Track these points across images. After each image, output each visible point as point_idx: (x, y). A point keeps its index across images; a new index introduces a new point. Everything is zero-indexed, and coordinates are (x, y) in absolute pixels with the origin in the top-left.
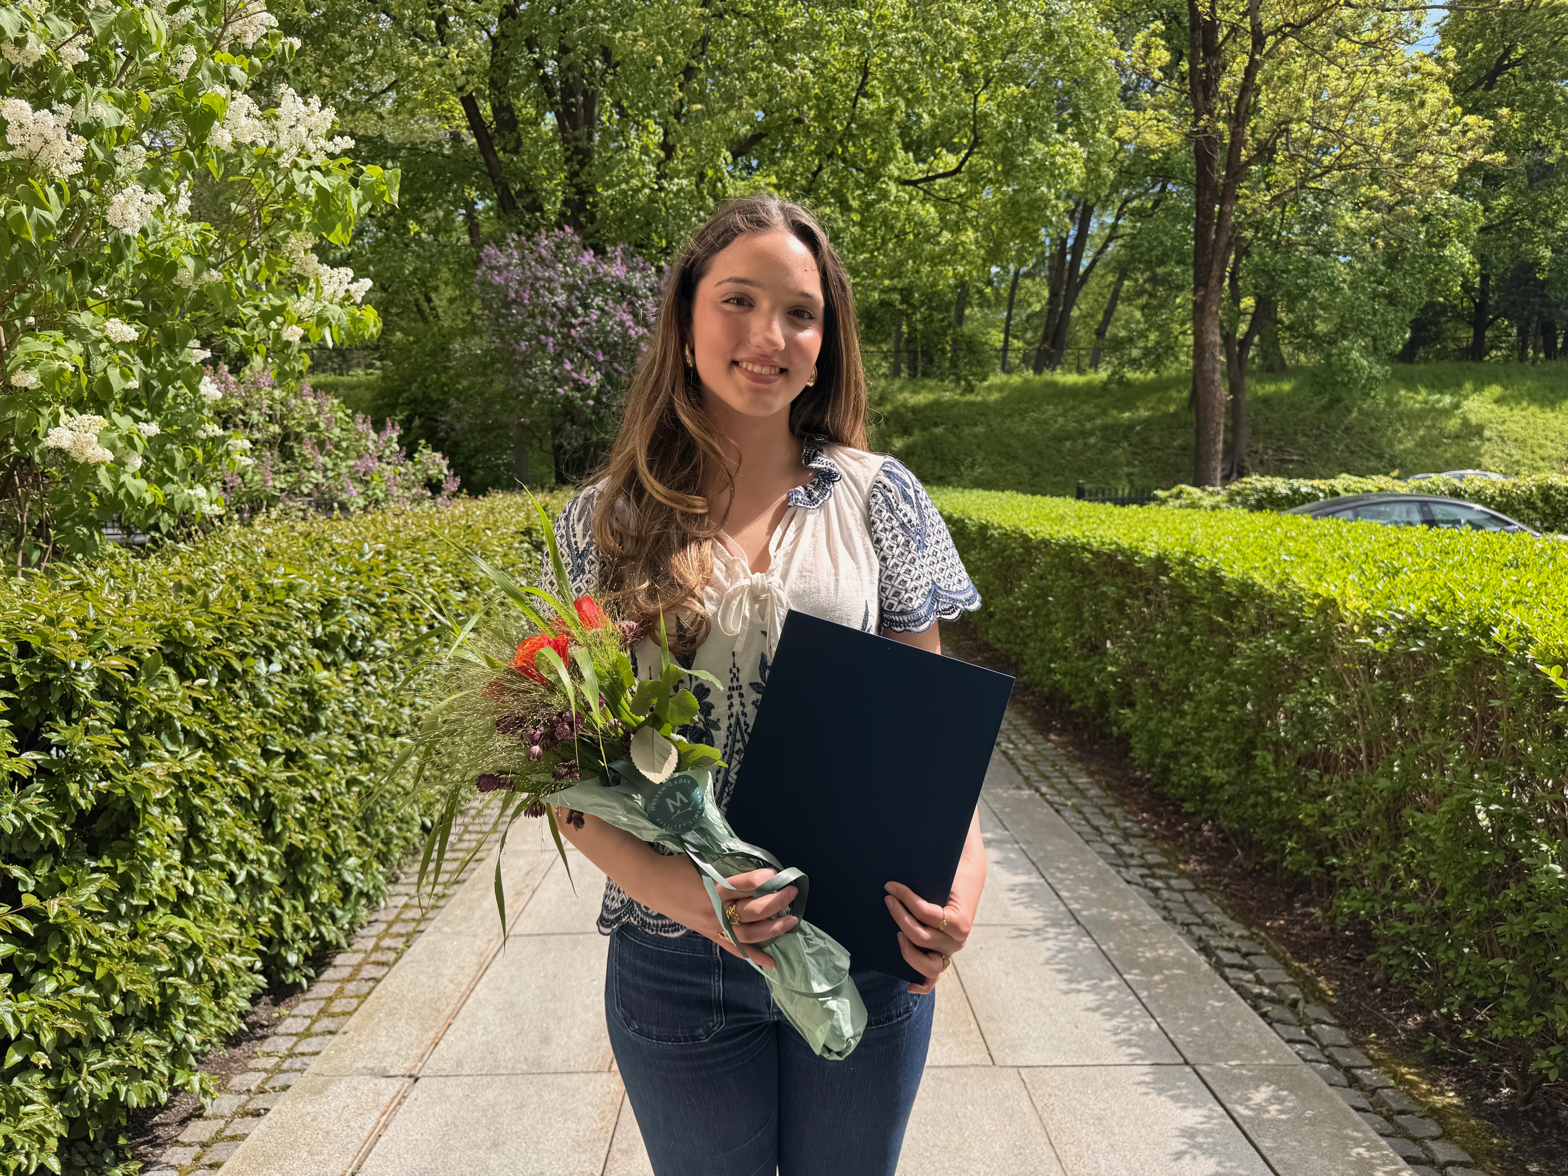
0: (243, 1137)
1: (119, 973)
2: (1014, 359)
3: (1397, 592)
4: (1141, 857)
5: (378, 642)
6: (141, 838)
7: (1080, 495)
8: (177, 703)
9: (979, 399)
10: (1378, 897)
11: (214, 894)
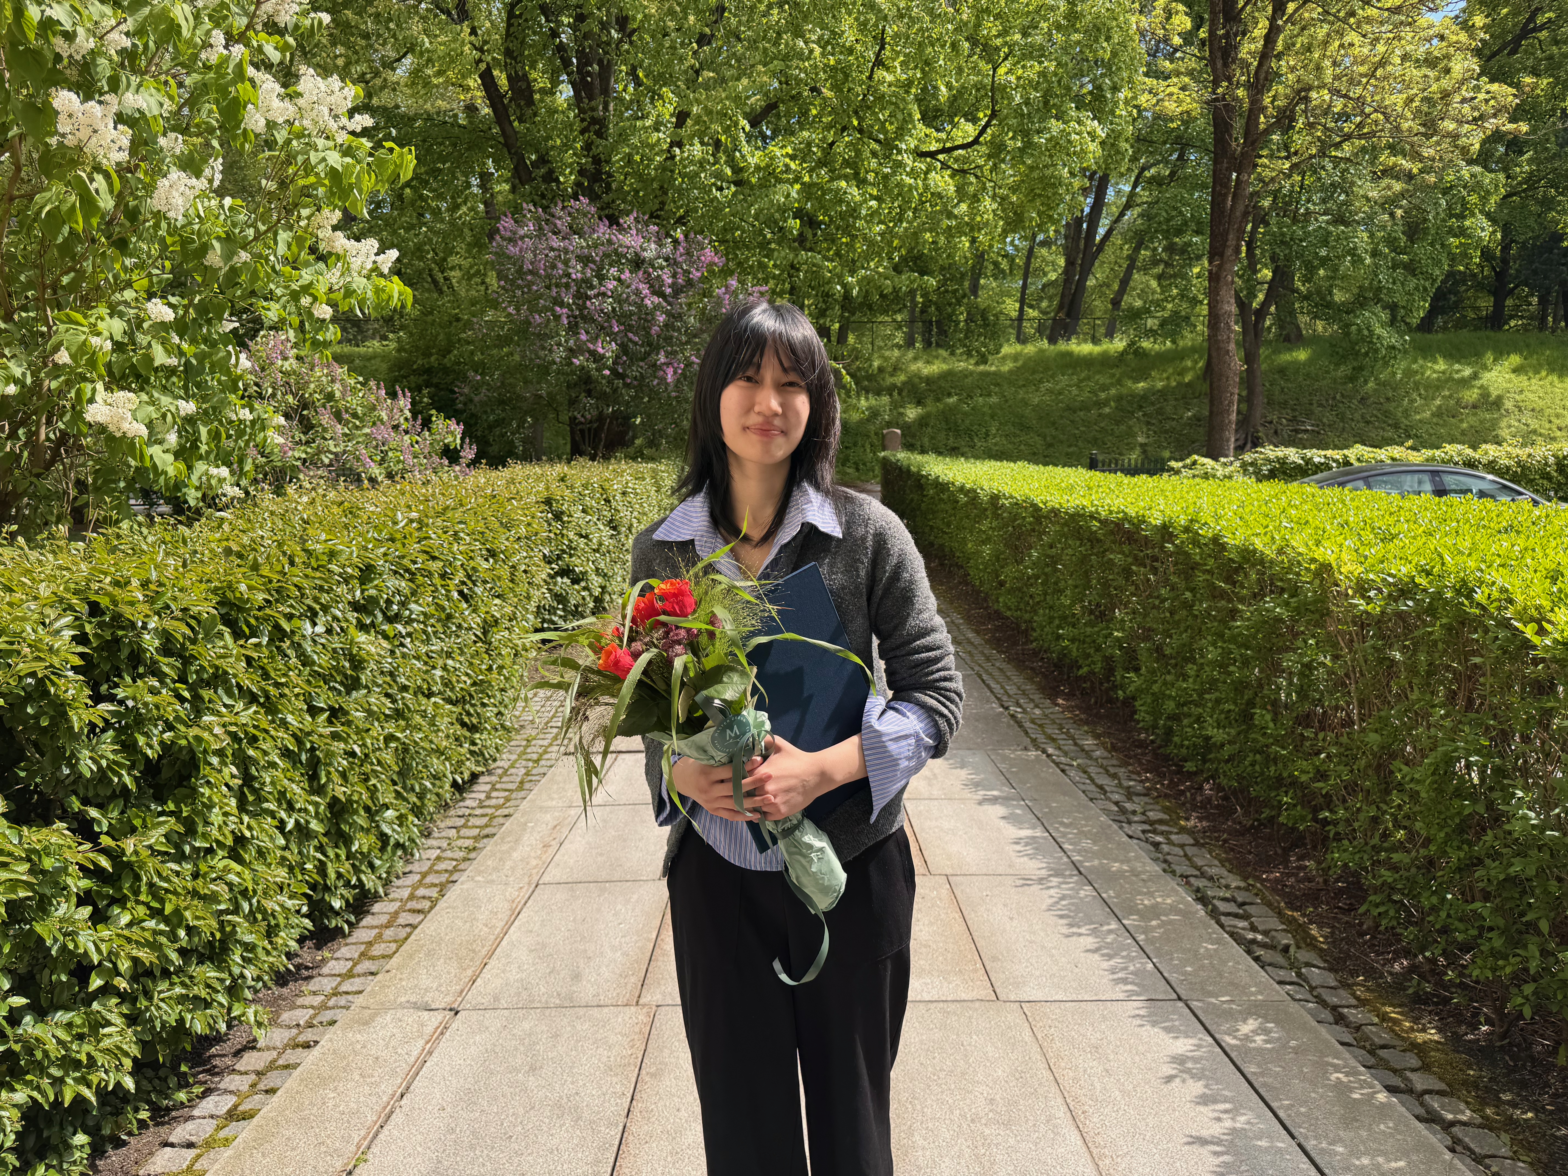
0: (296, 1066)
1: (186, 908)
2: (1029, 328)
3: (1390, 556)
4: (1143, 814)
5: (413, 606)
6: (202, 786)
7: (1093, 465)
8: (232, 660)
9: (993, 368)
10: (1368, 848)
11: (266, 839)
